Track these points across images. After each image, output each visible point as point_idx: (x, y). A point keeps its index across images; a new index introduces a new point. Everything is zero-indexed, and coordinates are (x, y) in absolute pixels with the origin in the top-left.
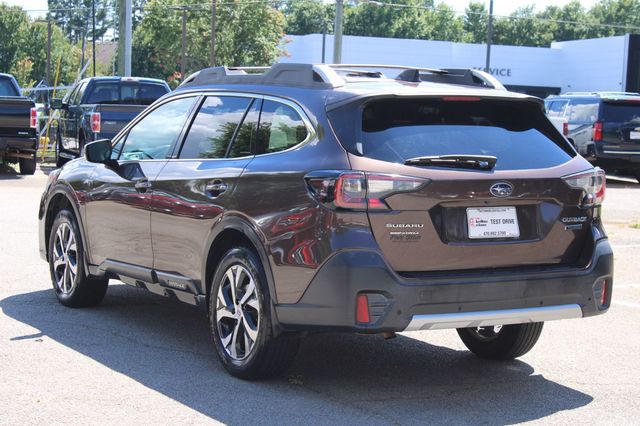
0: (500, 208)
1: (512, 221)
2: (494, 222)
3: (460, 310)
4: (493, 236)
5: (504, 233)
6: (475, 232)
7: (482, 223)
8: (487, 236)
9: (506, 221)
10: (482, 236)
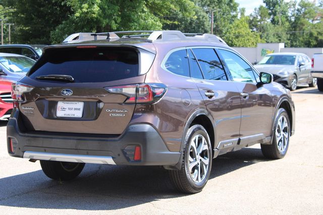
0: (74, 102)
1: (79, 109)
2: (69, 109)
3: (45, 152)
4: (69, 116)
5: (74, 115)
6: (60, 113)
7: (64, 109)
8: (65, 116)
9: (75, 109)
10: (63, 116)
